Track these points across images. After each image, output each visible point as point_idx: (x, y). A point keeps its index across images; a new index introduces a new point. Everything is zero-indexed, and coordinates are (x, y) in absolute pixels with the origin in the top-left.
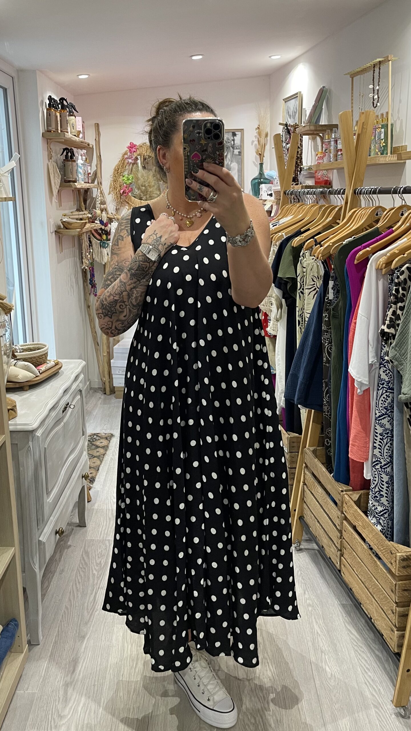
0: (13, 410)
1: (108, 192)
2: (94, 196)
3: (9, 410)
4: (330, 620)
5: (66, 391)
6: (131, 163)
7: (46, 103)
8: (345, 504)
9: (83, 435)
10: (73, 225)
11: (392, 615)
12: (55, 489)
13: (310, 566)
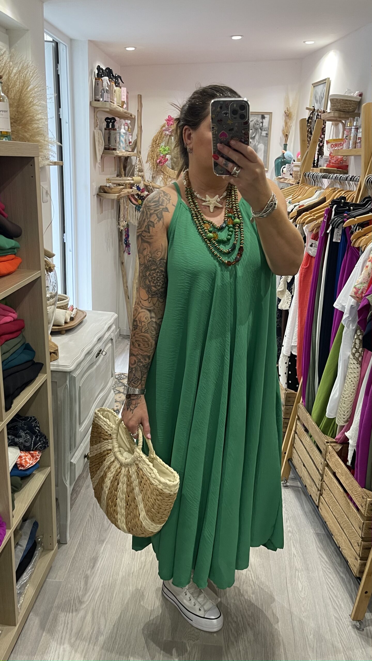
0: (55, 353)
1: (146, 160)
2: (133, 164)
3: (51, 353)
4: (305, 545)
5: (99, 339)
6: (168, 135)
7: (95, 73)
8: (328, 453)
9: (112, 377)
10: (113, 190)
11: (358, 547)
12: (86, 420)
13: (293, 500)
